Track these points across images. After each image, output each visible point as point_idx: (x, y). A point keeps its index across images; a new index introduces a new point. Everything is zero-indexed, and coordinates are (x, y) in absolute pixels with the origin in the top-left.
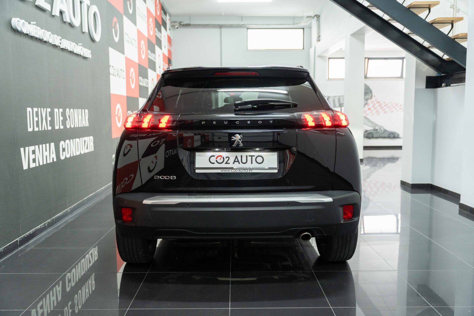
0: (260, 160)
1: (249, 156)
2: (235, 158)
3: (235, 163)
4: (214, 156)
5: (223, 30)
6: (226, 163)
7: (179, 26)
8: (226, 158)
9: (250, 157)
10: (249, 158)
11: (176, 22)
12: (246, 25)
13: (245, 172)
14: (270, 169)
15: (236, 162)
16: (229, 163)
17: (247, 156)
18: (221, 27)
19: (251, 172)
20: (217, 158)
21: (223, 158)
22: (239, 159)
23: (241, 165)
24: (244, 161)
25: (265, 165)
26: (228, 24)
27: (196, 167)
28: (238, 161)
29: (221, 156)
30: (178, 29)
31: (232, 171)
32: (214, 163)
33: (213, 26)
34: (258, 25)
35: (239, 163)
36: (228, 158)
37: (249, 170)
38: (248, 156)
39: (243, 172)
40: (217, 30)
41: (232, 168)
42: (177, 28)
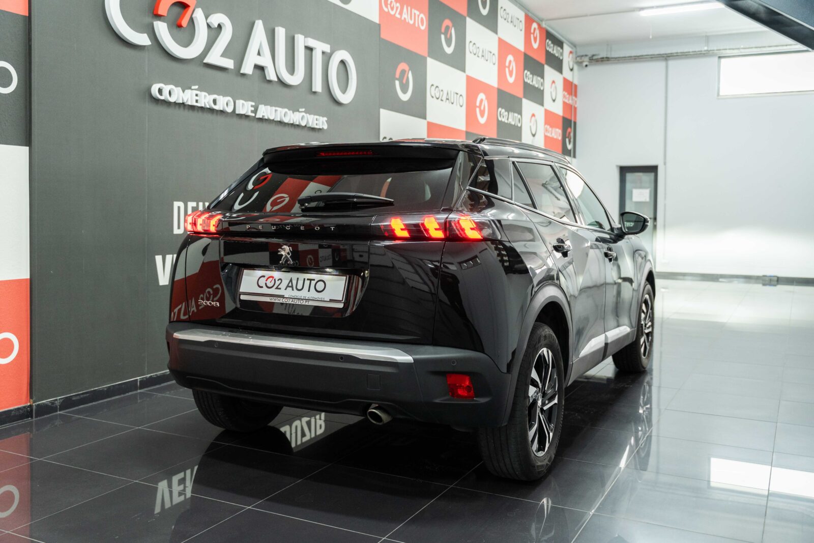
0: (320, 286)
1: (308, 279)
2: (288, 281)
3: (288, 288)
4: (264, 276)
5: (672, 63)
7: (589, 62)
8: (278, 280)
9: (309, 281)
10: (307, 282)
11: (586, 56)
12: (714, 50)
13: (300, 303)
14: (331, 301)
15: (290, 287)
16: (280, 289)
17: (304, 279)
18: (666, 57)
19: (307, 304)
20: (266, 280)
21: (275, 280)
22: (294, 282)
23: (295, 293)
24: (300, 287)
25: (326, 296)
26: (677, 53)
27: (240, 291)
28: (292, 287)
29: (273, 277)
30: (589, 68)
31: (284, 300)
32: (262, 287)
33: (652, 58)
34: (738, 49)
35: (293, 290)
36: (280, 281)
37: (304, 301)
38: (306, 279)
39: (297, 303)
40: (661, 65)
41: (283, 297)
42: (586, 66)
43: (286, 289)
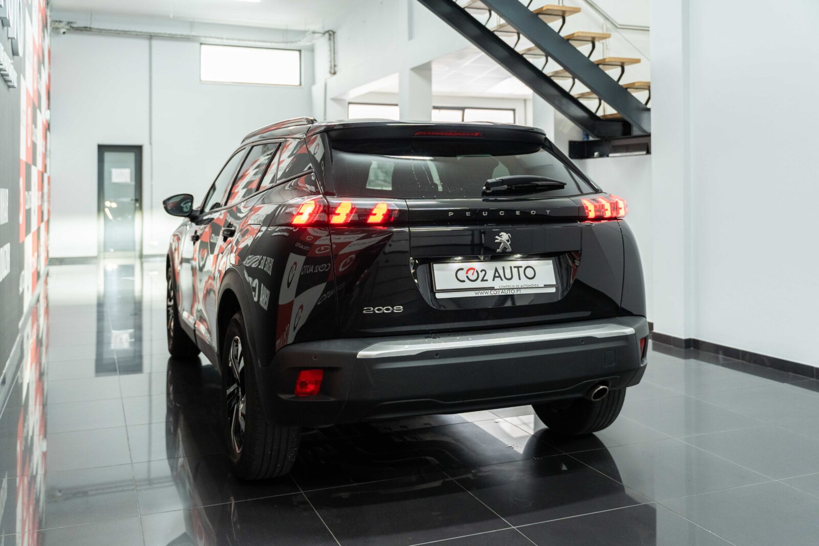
0: (530, 273)
1: (515, 267)
2: (494, 271)
3: (496, 279)
4: (462, 269)
6: (483, 280)
8: (481, 271)
9: (517, 269)
10: (515, 271)
13: (511, 294)
14: (546, 286)
15: (497, 277)
16: (487, 280)
17: (511, 267)
19: (519, 293)
20: (467, 273)
21: (477, 271)
22: (501, 272)
23: (505, 283)
24: (508, 275)
25: (540, 281)
27: (437, 289)
28: (500, 276)
29: (474, 269)
31: (492, 292)
32: (464, 281)
35: (502, 280)
36: (484, 272)
37: (516, 290)
38: (513, 268)
39: (508, 294)
41: (492, 288)
43: (494, 280)
